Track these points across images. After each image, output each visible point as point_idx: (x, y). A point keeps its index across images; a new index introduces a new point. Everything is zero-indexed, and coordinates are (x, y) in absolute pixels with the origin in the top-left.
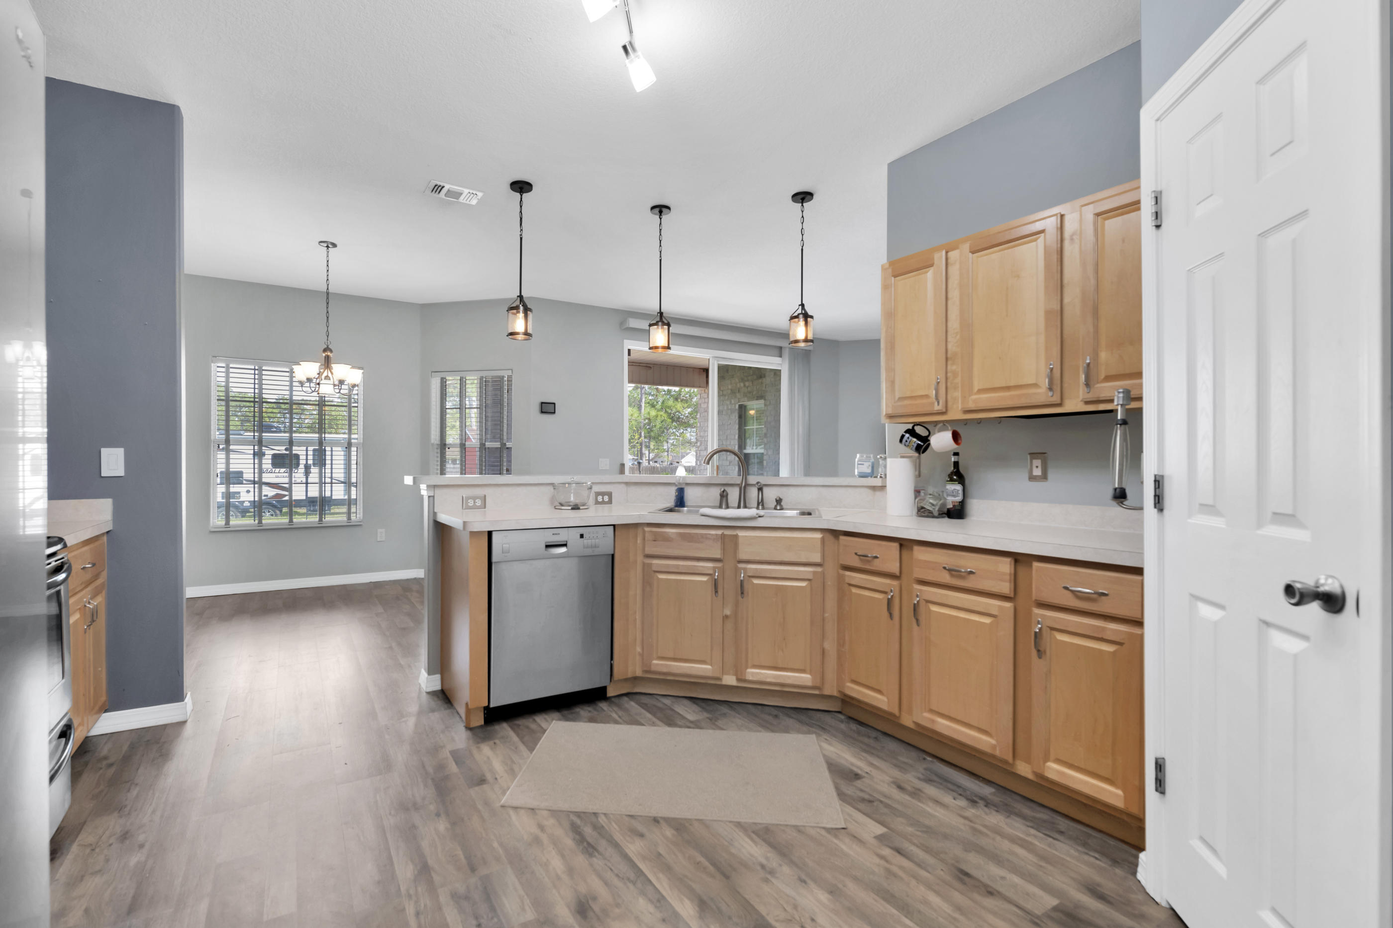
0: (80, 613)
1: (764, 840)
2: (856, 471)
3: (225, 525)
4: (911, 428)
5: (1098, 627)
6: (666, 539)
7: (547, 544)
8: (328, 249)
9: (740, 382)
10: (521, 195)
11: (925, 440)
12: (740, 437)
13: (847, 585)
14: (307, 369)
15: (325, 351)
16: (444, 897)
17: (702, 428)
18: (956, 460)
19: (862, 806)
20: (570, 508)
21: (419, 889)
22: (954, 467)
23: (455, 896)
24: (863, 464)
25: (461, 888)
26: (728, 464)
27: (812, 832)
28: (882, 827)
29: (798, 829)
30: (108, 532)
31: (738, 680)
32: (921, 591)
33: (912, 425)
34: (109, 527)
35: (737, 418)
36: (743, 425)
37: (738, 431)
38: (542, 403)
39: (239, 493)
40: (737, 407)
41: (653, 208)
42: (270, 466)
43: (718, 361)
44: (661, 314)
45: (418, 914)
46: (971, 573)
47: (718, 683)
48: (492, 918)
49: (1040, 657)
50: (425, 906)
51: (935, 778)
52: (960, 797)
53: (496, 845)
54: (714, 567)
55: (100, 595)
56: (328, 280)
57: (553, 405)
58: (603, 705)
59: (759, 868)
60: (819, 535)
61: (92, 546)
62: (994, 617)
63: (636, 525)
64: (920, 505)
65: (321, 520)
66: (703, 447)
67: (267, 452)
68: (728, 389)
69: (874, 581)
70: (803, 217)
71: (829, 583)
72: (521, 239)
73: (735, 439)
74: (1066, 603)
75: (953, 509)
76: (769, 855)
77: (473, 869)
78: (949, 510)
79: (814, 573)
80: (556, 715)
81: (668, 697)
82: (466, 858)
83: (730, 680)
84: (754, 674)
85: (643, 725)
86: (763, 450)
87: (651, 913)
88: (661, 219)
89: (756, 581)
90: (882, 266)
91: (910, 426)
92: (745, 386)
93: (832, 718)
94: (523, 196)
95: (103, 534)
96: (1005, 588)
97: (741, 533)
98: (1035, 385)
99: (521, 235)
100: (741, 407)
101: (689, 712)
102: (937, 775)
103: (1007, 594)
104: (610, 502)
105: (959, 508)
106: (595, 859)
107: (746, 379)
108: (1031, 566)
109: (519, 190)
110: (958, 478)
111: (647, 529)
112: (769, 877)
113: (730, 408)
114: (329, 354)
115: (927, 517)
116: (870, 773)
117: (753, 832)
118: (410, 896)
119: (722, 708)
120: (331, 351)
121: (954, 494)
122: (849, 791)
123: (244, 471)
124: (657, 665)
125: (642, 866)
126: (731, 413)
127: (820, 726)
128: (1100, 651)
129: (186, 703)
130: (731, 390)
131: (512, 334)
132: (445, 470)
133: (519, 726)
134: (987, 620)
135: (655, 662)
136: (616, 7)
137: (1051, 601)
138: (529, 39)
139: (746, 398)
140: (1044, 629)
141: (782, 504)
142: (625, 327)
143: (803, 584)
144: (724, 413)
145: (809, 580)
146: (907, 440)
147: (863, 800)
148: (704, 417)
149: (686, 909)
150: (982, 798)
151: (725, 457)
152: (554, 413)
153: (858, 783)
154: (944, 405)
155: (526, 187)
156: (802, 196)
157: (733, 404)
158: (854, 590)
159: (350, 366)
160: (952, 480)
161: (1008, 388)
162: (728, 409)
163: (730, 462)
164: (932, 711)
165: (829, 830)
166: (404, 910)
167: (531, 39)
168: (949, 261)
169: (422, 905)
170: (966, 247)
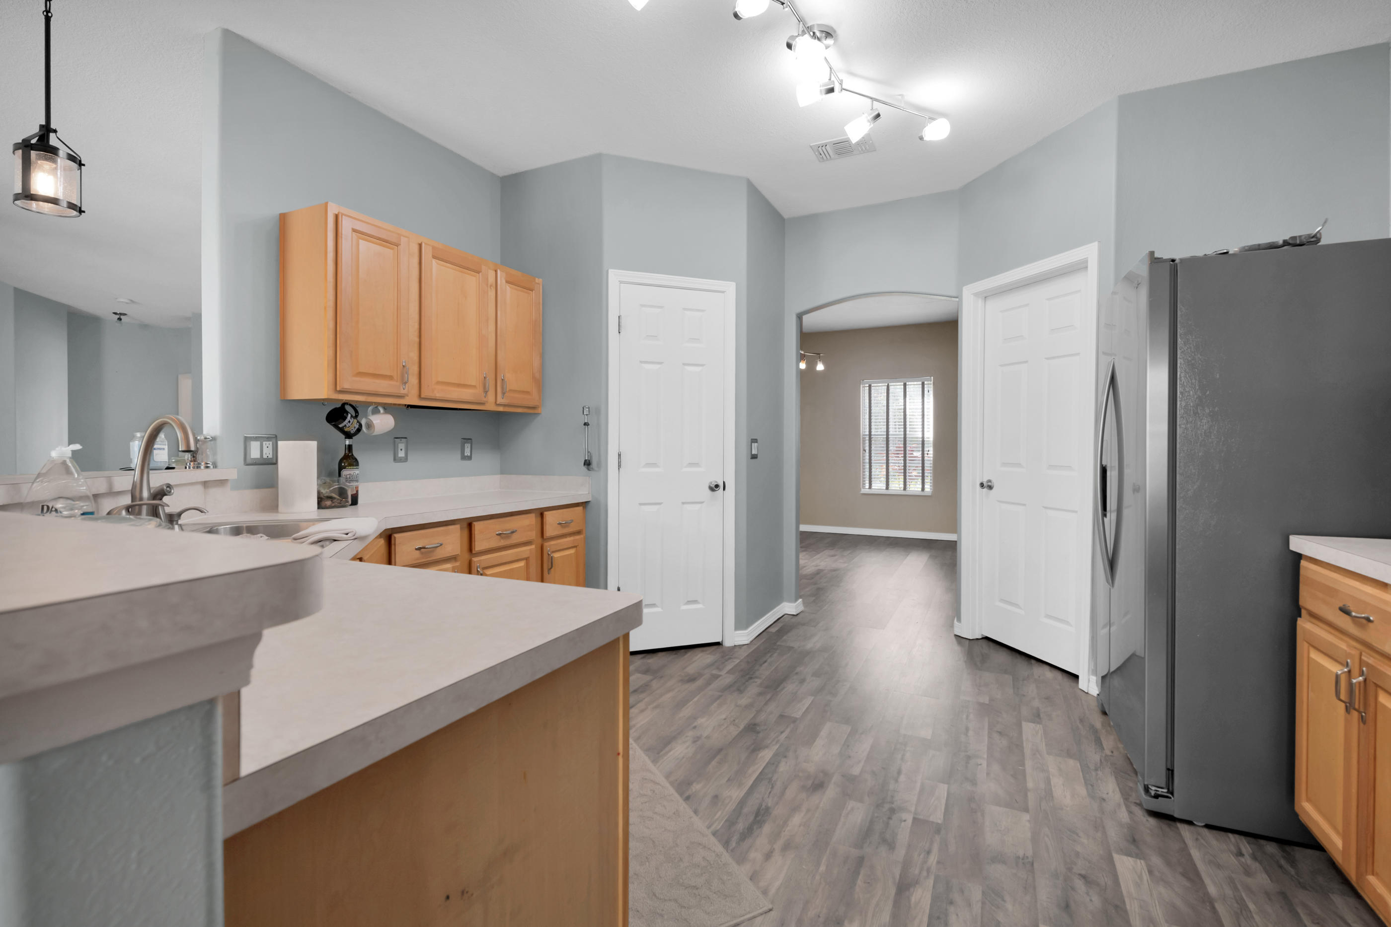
16: (900, 853)
18: (350, 444)
21: (917, 872)
22: (348, 451)
23: (891, 846)
25: (883, 850)
45: (929, 852)
48: (877, 817)
50: (920, 855)
53: (822, 868)
77: (860, 861)
82: (859, 874)
106: (769, 805)
110: (355, 463)
118: (928, 871)
160: (349, 465)
166: (938, 863)
169: (922, 856)
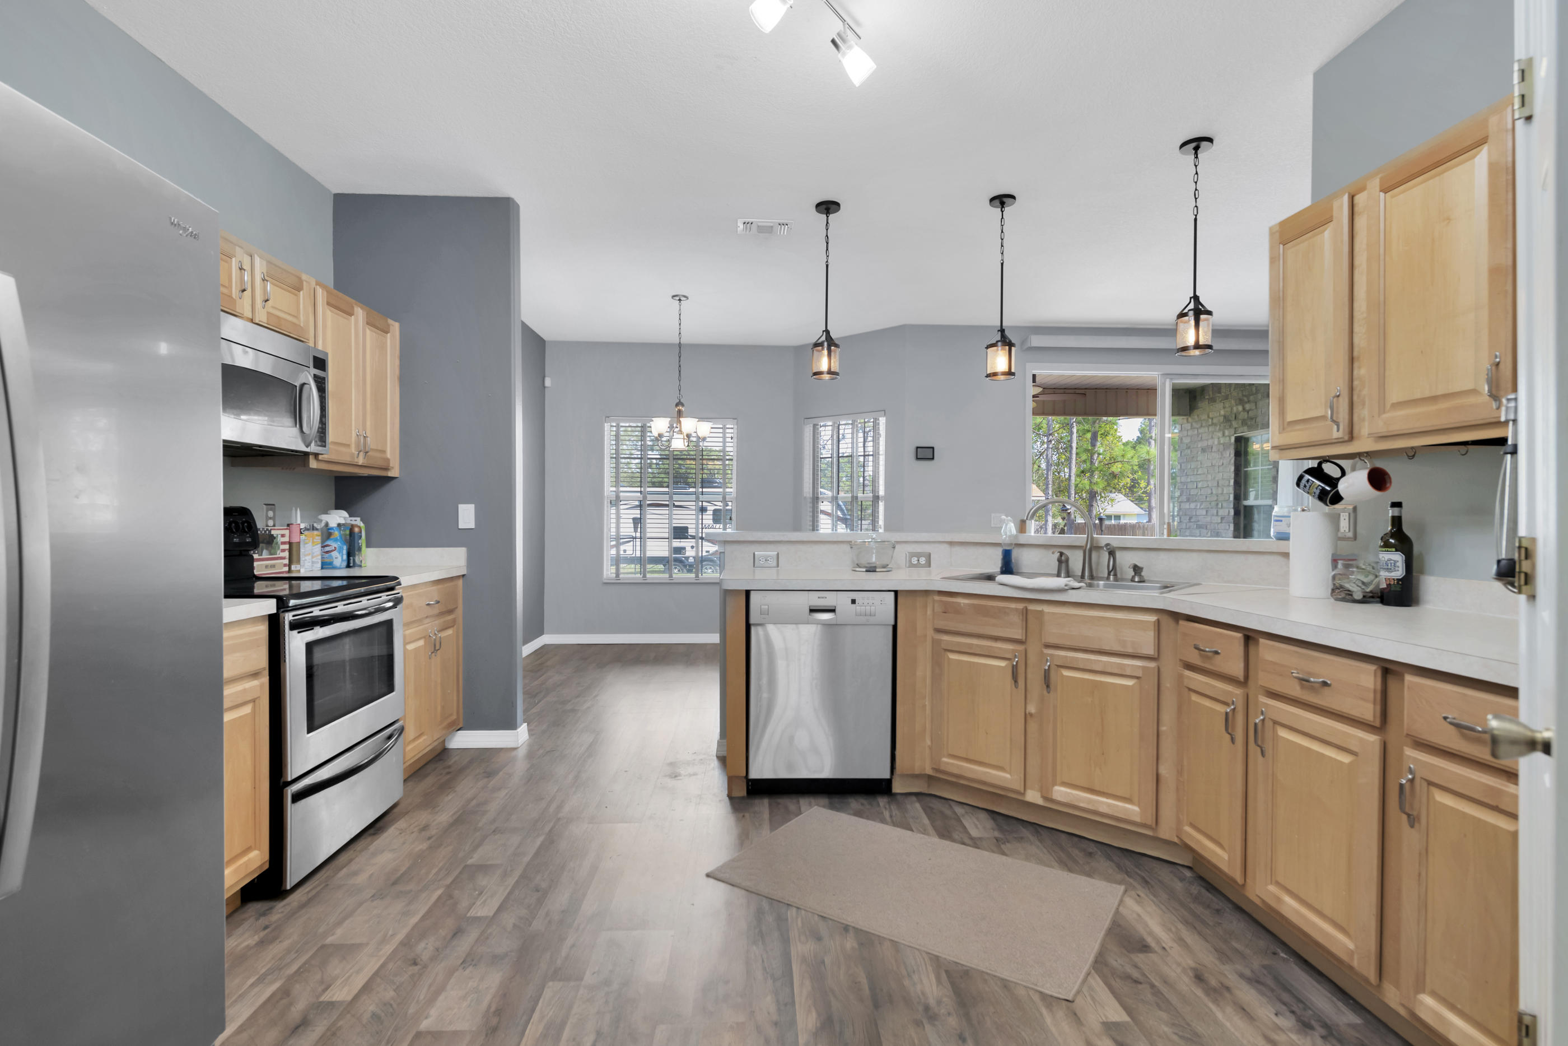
0: (425, 642)
1: (953, 984)
2: (1272, 530)
3: (616, 577)
4: (1316, 466)
5: (1491, 788)
6: (958, 611)
7: (811, 608)
8: (680, 302)
9: (1237, 405)
10: (828, 217)
11: (1333, 482)
12: (1237, 483)
13: (1187, 690)
14: (659, 425)
15: (677, 405)
17: (1184, 471)
18: (1396, 514)
19: (1117, 984)
20: (864, 570)
22: (1393, 525)
24: (1281, 521)
26: (1220, 521)
27: (1021, 992)
28: (1124, 1013)
29: (1006, 985)
30: (463, 576)
31: (1046, 798)
32: (1266, 705)
33: (1317, 461)
34: (464, 572)
35: (1233, 455)
36: (1243, 466)
37: (1233, 475)
38: (917, 448)
39: (684, 548)
40: (1233, 439)
41: (992, 200)
42: (711, 522)
43: (1171, 379)
44: (1002, 331)
46: (1325, 684)
47: (1020, 798)
49: (1412, 826)
51: (1270, 982)
52: (1288, 1014)
54: (1013, 650)
55: (452, 628)
56: (680, 333)
57: (932, 449)
58: (882, 801)
59: (921, 1008)
60: (1152, 618)
61: (440, 586)
62: (1355, 755)
63: (927, 593)
64: (1337, 582)
65: (697, 576)
66: (1185, 497)
67: (709, 508)
68: (1220, 415)
69: (1215, 687)
70: (1197, 173)
71: (1168, 685)
72: (827, 266)
73: (1229, 486)
74: (1445, 744)
75: (1387, 591)
76: (945, 999)
78: (1382, 590)
79: (1144, 668)
80: (824, 800)
81: (965, 806)
83: (1033, 796)
84: (1061, 793)
85: (912, 830)
86: (1271, 500)
87: (769, 1013)
88: (1002, 212)
89: (1066, 673)
90: (1271, 229)
91: (1313, 464)
92: (1244, 409)
93: (1171, 872)
94: (829, 217)
95: (458, 577)
96: (1368, 711)
97: (1047, 609)
98: (1474, 392)
99: (827, 262)
100: (1238, 440)
101: (977, 826)
102: (1276, 979)
103: (1370, 721)
104: (929, 564)
105: (1398, 589)
106: (754, 947)
107: (1246, 399)
108: (1403, 680)
109: (826, 211)
110: (1397, 543)
111: (937, 598)
112: (925, 1021)
113: (1222, 442)
114: (681, 408)
115: (1343, 600)
116: (1168, 949)
117: (947, 972)
119: (1024, 830)
120: (683, 405)
121: (1389, 567)
122: (1117, 961)
123: (689, 526)
124: (948, 763)
125: (795, 968)
126: (1224, 450)
127: (1143, 878)
128: (1495, 827)
129: (518, 732)
130: (1225, 417)
131: (815, 374)
132: (817, 526)
133: (779, 804)
134: (1345, 759)
135: (945, 759)
136: (791, 7)
137: (1428, 739)
138: (754, 59)
139: (1245, 428)
140: (1417, 781)
141: (1143, 574)
142: (1027, 347)
143: (1130, 683)
144: (1214, 449)
145: (1138, 678)
146: (1306, 484)
147: (1128, 977)
148: (1185, 455)
149: (806, 1020)
150: (1325, 1025)
151: (1215, 512)
152: (933, 459)
153: (1140, 958)
154: (1347, 430)
155: (833, 207)
156: (1194, 145)
157: (1226, 436)
158: (1194, 697)
159: (697, 420)
160: (1386, 545)
161: (1434, 399)
162: (1219, 443)
163: (1222, 519)
164: (1278, 884)
165: (1044, 996)
167: (755, 58)
168: (1356, 209)
170: (1375, 184)
